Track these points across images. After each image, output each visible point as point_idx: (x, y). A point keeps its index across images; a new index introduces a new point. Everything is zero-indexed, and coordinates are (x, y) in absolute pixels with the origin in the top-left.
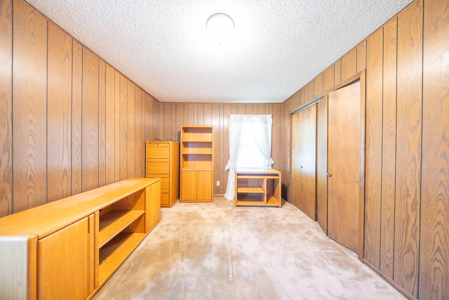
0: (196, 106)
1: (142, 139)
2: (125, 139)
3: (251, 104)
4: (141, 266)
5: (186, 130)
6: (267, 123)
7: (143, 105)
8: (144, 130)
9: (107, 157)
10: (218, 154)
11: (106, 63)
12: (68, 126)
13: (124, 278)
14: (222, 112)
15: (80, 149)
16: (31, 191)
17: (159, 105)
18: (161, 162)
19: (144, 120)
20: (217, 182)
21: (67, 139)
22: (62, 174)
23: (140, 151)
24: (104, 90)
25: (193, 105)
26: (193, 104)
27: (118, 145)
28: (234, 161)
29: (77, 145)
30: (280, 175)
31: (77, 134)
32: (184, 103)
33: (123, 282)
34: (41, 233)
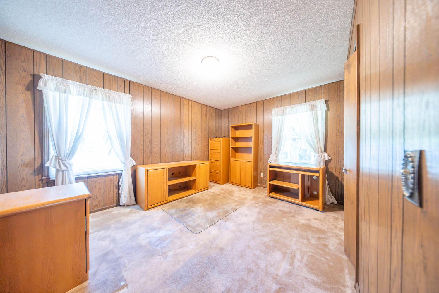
0: (244, 107)
1: (207, 137)
2: (195, 138)
3: (297, 93)
4: (184, 202)
5: (236, 128)
6: (316, 110)
7: (208, 116)
8: (208, 131)
9: (184, 147)
10: (262, 147)
11: (184, 98)
12: (167, 134)
13: (177, 203)
14: (265, 107)
15: (172, 143)
16: (156, 158)
17: (221, 113)
18: (215, 152)
19: (208, 124)
20: (261, 173)
21: (167, 138)
22: (165, 153)
23: (205, 145)
24: (183, 113)
25: (242, 108)
26: (242, 106)
27: (191, 141)
28: (275, 154)
29: (171, 141)
30: (320, 172)
31: (171, 135)
32: (236, 107)
33: (175, 204)
34: (148, 169)
